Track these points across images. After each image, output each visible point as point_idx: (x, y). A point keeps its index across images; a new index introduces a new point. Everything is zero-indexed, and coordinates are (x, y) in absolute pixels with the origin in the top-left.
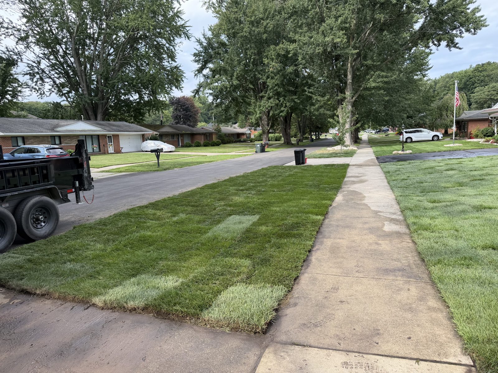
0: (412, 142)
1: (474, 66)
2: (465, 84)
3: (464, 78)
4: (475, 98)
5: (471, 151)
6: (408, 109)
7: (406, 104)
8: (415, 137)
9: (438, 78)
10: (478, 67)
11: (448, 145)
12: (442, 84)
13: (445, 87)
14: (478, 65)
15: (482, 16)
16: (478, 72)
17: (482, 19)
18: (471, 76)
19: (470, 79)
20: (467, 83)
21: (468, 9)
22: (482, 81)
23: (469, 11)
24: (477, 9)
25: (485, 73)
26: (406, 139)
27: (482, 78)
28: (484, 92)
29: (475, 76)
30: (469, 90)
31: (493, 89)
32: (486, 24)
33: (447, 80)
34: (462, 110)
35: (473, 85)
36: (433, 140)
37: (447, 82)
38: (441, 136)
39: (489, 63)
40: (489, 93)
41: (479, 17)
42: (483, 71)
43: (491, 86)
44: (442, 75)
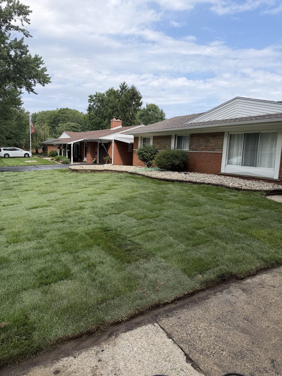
0: (9, 157)
1: (59, 109)
2: (54, 120)
3: (53, 115)
4: (59, 130)
5: (37, 166)
6: (5, 132)
7: (3, 128)
8: (12, 153)
9: (37, 113)
10: (61, 110)
11: (27, 161)
12: (40, 118)
13: (42, 120)
14: (61, 109)
15: (48, 75)
16: (61, 113)
17: (47, 76)
18: (57, 116)
19: (57, 117)
20: (55, 120)
21: (40, 67)
22: (64, 120)
23: (40, 69)
24: (44, 69)
25: (65, 115)
26: (5, 155)
27: (64, 118)
28: (63, 127)
29: (60, 116)
30: (57, 124)
31: (69, 126)
32: (50, 81)
33: (43, 115)
34: (46, 137)
35: (59, 122)
36: (25, 157)
37: (43, 117)
38: (30, 155)
39: (67, 109)
40: (67, 128)
41: (46, 75)
42: (64, 113)
43: (67, 124)
44: (40, 111)
